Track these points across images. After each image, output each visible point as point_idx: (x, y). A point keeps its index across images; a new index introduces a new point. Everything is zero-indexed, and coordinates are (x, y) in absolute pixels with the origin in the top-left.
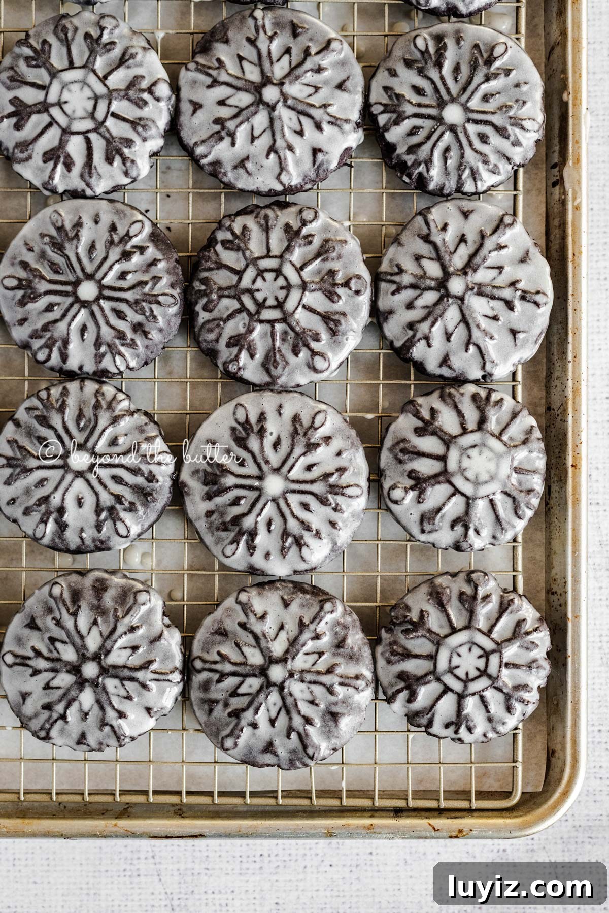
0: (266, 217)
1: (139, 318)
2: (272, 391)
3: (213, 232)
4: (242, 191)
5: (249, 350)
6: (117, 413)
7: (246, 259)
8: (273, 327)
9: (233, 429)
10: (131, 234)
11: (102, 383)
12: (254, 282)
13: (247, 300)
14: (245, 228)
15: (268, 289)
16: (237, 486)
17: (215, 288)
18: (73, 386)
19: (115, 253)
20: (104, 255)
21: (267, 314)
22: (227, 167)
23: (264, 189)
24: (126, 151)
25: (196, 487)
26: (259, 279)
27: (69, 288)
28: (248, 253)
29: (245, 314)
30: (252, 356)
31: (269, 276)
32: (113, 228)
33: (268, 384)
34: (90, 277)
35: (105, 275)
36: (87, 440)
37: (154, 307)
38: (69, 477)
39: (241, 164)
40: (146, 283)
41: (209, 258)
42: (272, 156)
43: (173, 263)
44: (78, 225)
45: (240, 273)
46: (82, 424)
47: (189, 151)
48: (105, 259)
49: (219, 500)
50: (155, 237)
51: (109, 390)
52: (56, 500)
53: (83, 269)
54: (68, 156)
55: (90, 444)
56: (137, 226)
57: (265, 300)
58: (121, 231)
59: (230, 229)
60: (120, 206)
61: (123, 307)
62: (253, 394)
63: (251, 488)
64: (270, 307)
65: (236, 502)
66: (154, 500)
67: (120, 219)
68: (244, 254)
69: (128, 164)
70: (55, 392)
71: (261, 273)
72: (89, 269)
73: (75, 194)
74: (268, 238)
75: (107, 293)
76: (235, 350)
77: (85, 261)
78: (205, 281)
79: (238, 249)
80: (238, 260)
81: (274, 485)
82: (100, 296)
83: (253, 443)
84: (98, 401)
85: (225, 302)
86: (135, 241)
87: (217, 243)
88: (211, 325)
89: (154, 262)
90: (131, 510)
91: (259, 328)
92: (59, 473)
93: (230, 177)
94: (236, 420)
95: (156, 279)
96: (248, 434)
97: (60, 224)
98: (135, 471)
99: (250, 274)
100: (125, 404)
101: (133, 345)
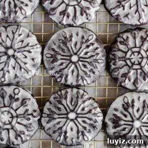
0: (135, 34)
1: (92, 67)
2: (136, 92)
3: (116, 38)
4: (126, 24)
5: (129, 79)
6: (84, 99)
7: (128, 48)
8: (137, 71)
9: (123, 105)
10: (89, 39)
11: (79, 89)
12: (131, 56)
13: (128, 62)
14: (127, 37)
15: (135, 58)
16: (125, 124)
17: (118, 58)
18: (69, 90)
19: (84, 46)
20: (80, 47)
21: (135, 67)
22: (122, 17)
23: (134, 24)
24: (87, 11)
25: (110, 124)
26: (133, 55)
27: (68, 58)
28: (129, 46)
29: (127, 67)
30: (130, 81)
31: (136, 54)
32: (83, 37)
33: (135, 89)
34: (76, 54)
35: (81, 53)
36: (74, 109)
37: (96, 64)
38: (68, 121)
39: (127, 16)
40: (94, 56)
41: (115, 47)
42: (137, 13)
43: (103, 48)
44: (71, 36)
45: (126, 53)
46: (73, 103)
47: (109, 11)
48: (81, 48)
49: (118, 129)
50: (97, 40)
51: (81, 92)
52: (64, 129)
53: (73, 51)
54: (68, 13)
55: (75, 110)
56: (91, 36)
57: (134, 62)
58: (86, 38)
59: (122, 37)
60: (85, 29)
61: (86, 64)
62: (130, 93)
63: (129, 125)
64: (136, 64)
65: (124, 129)
66: (97, 129)
67: (85, 34)
68: (127, 46)
69: (88, 16)
70: (63, 92)
71: (133, 53)
72: (75, 51)
73: (70, 26)
74: (135, 41)
75: (81, 59)
76: (124, 78)
77: (74, 48)
78: (114, 55)
79: (125, 45)
80: (125, 48)
81: (137, 124)
82: (79, 60)
83: (130, 110)
84: (78, 96)
85: (121, 62)
86: (90, 42)
87: (117, 42)
88: (116, 70)
89: (97, 48)
90: (89, 132)
91: (132, 72)
92: (65, 120)
93: (123, 20)
94: (124, 102)
95: (97, 54)
96: (128, 107)
97: (65, 36)
98: (90, 119)
99: (129, 53)
100: (87, 97)
101: (89, 76)
